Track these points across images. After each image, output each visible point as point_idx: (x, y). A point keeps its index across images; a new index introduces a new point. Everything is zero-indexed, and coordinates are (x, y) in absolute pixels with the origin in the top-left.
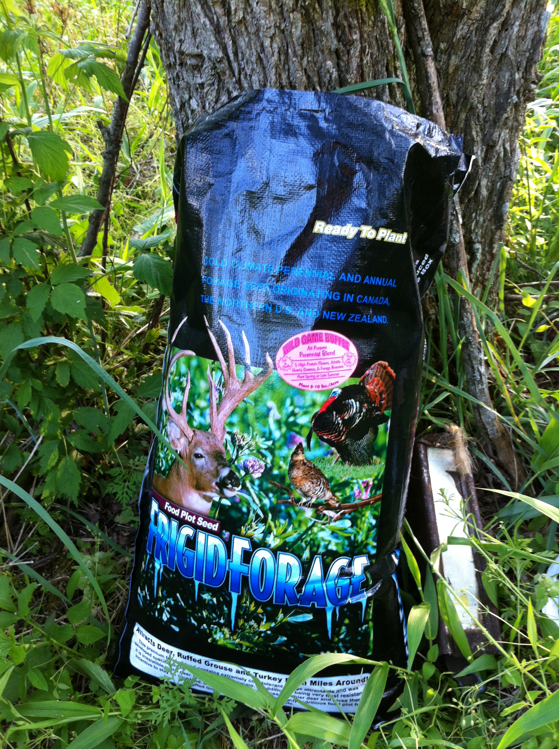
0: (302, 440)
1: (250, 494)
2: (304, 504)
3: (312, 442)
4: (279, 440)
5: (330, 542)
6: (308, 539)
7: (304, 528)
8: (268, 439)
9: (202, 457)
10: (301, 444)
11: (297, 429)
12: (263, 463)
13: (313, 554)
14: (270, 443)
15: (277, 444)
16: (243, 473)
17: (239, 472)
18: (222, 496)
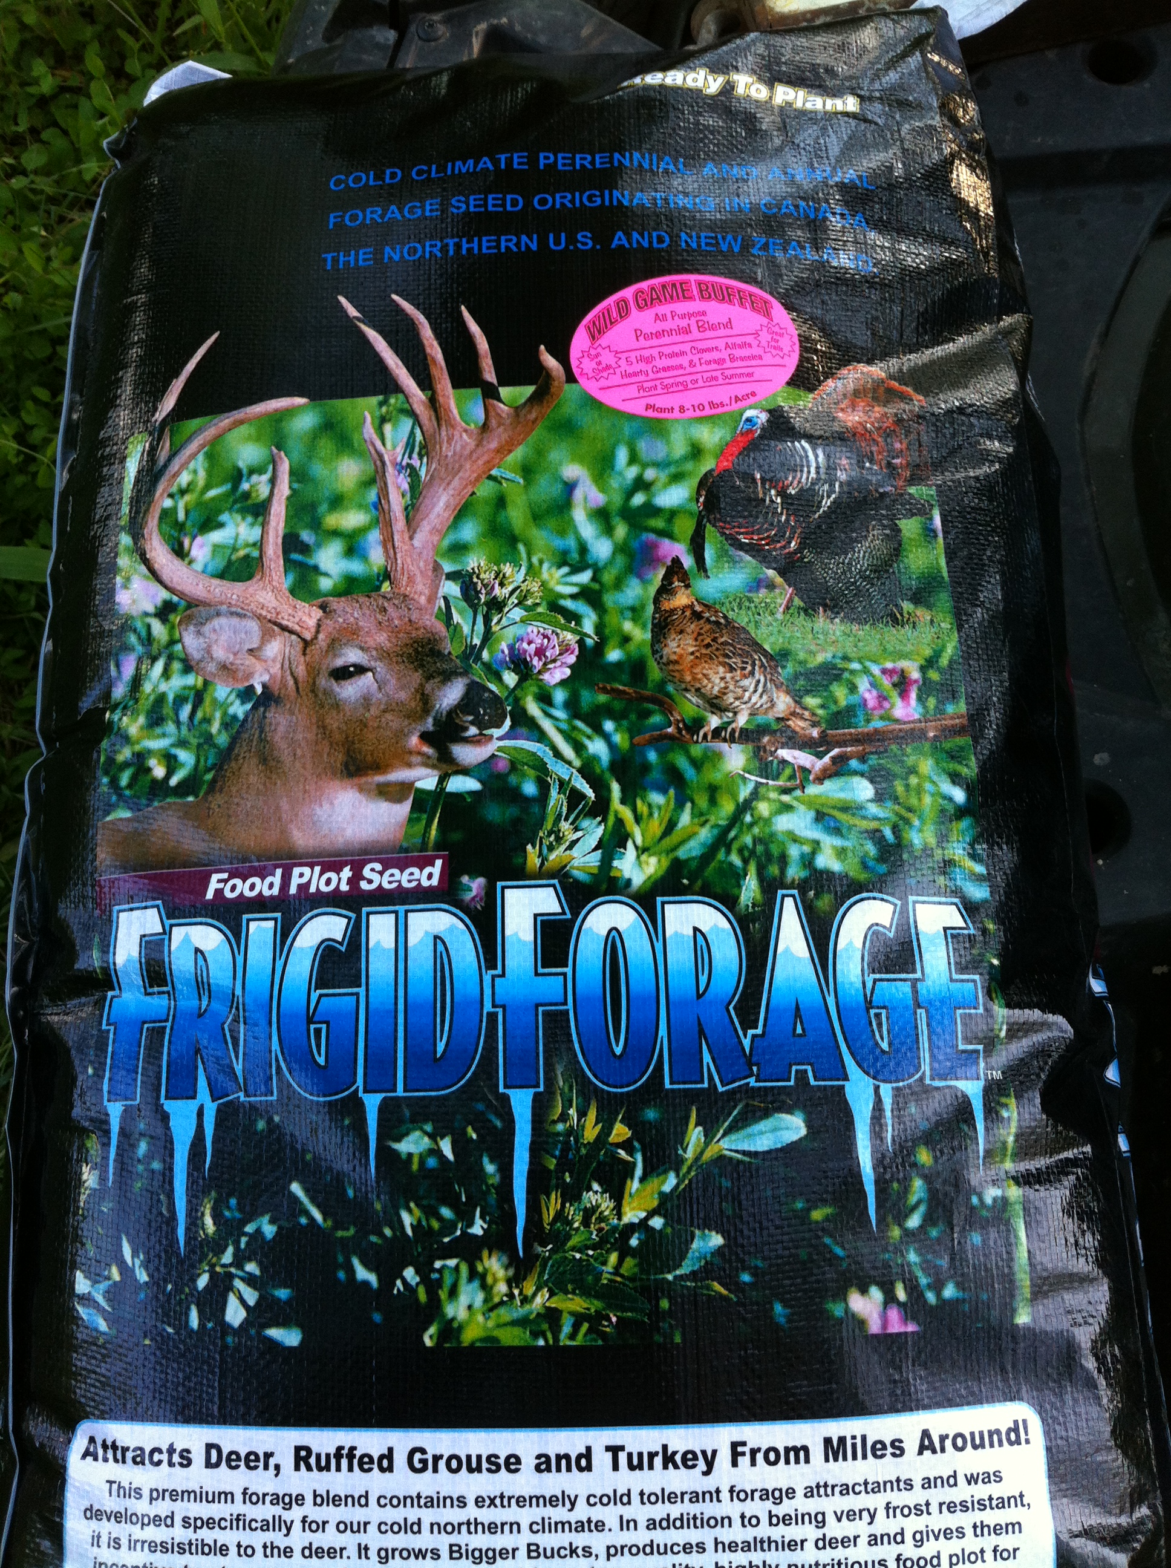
0: (679, 550)
1: (541, 736)
2: (717, 733)
3: (709, 554)
4: (611, 561)
5: (816, 845)
6: (748, 840)
7: (728, 807)
8: (576, 570)
9: (361, 670)
10: (676, 561)
11: (659, 523)
12: (570, 637)
13: (770, 887)
14: (585, 577)
15: (608, 577)
16: (510, 679)
17: (499, 678)
18: (448, 766)
